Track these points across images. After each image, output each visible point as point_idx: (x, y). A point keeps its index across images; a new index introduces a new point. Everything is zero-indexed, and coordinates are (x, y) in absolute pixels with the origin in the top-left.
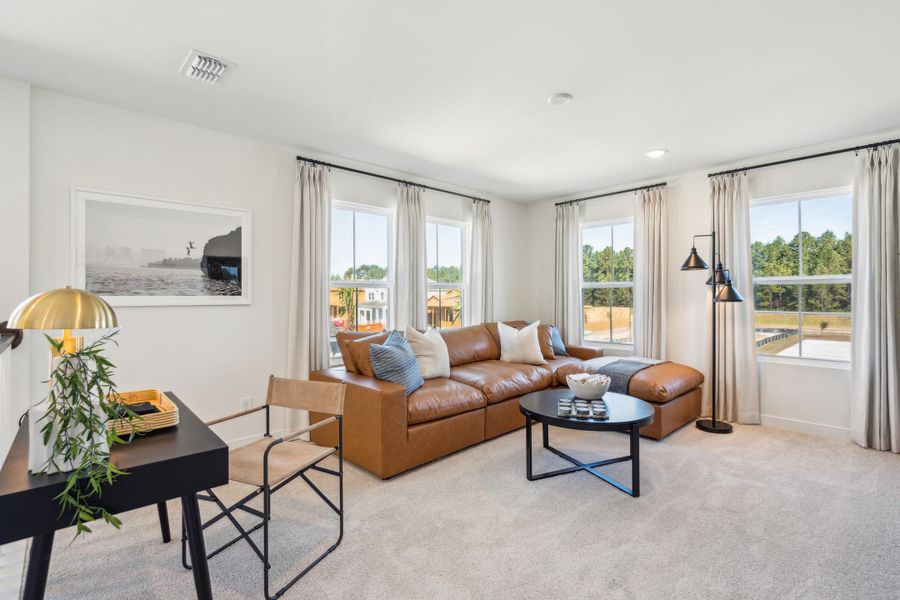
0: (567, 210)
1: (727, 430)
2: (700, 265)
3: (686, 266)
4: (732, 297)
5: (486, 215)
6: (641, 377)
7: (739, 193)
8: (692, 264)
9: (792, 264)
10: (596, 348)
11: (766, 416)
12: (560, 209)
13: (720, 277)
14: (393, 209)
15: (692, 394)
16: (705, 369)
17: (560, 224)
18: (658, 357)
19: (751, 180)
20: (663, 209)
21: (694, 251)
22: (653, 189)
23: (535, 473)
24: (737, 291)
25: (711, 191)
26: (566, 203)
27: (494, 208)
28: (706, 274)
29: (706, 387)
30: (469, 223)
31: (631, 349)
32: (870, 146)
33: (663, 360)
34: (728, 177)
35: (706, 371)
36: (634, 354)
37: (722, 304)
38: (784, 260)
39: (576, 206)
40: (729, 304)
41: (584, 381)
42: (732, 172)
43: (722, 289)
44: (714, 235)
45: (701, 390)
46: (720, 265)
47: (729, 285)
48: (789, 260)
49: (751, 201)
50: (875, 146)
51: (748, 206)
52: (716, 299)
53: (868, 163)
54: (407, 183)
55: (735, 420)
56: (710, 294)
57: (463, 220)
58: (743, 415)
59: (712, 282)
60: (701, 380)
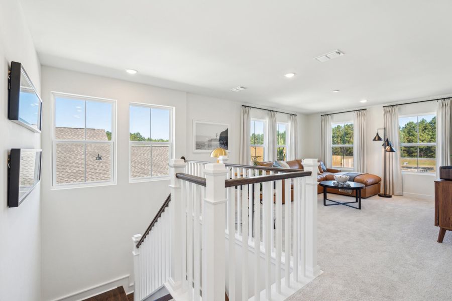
0: (326, 118)
1: (390, 197)
2: (380, 139)
3: (375, 140)
4: (392, 150)
5: (295, 121)
6: (358, 178)
7: (395, 113)
8: (377, 139)
9: (431, 133)
10: (339, 169)
11: (405, 193)
12: (323, 117)
13: (387, 143)
14: (267, 120)
15: (376, 185)
16: (381, 176)
17: (323, 123)
18: (363, 172)
19: (399, 109)
20: (365, 119)
21: (378, 134)
22: (361, 111)
23: (326, 204)
24: (393, 148)
25: (384, 113)
26: (325, 115)
27: (298, 118)
28: (382, 142)
29: (382, 183)
30: (289, 124)
31: (352, 170)
32: (442, 99)
33: (365, 173)
34: (391, 108)
35: (382, 177)
36: (354, 171)
37: (388, 153)
38: (427, 131)
39: (330, 116)
40: (391, 153)
41: (340, 177)
42: (392, 106)
43: (388, 148)
44: (385, 129)
45: (380, 184)
46: (387, 139)
47: (391, 146)
48: (429, 131)
49: (399, 116)
50: (444, 99)
51: (398, 118)
52: (386, 151)
53: (441, 105)
54: (270, 111)
55: (393, 194)
56: (384, 149)
57: (287, 122)
58: (396, 193)
59: (384, 145)
60: (380, 180)
